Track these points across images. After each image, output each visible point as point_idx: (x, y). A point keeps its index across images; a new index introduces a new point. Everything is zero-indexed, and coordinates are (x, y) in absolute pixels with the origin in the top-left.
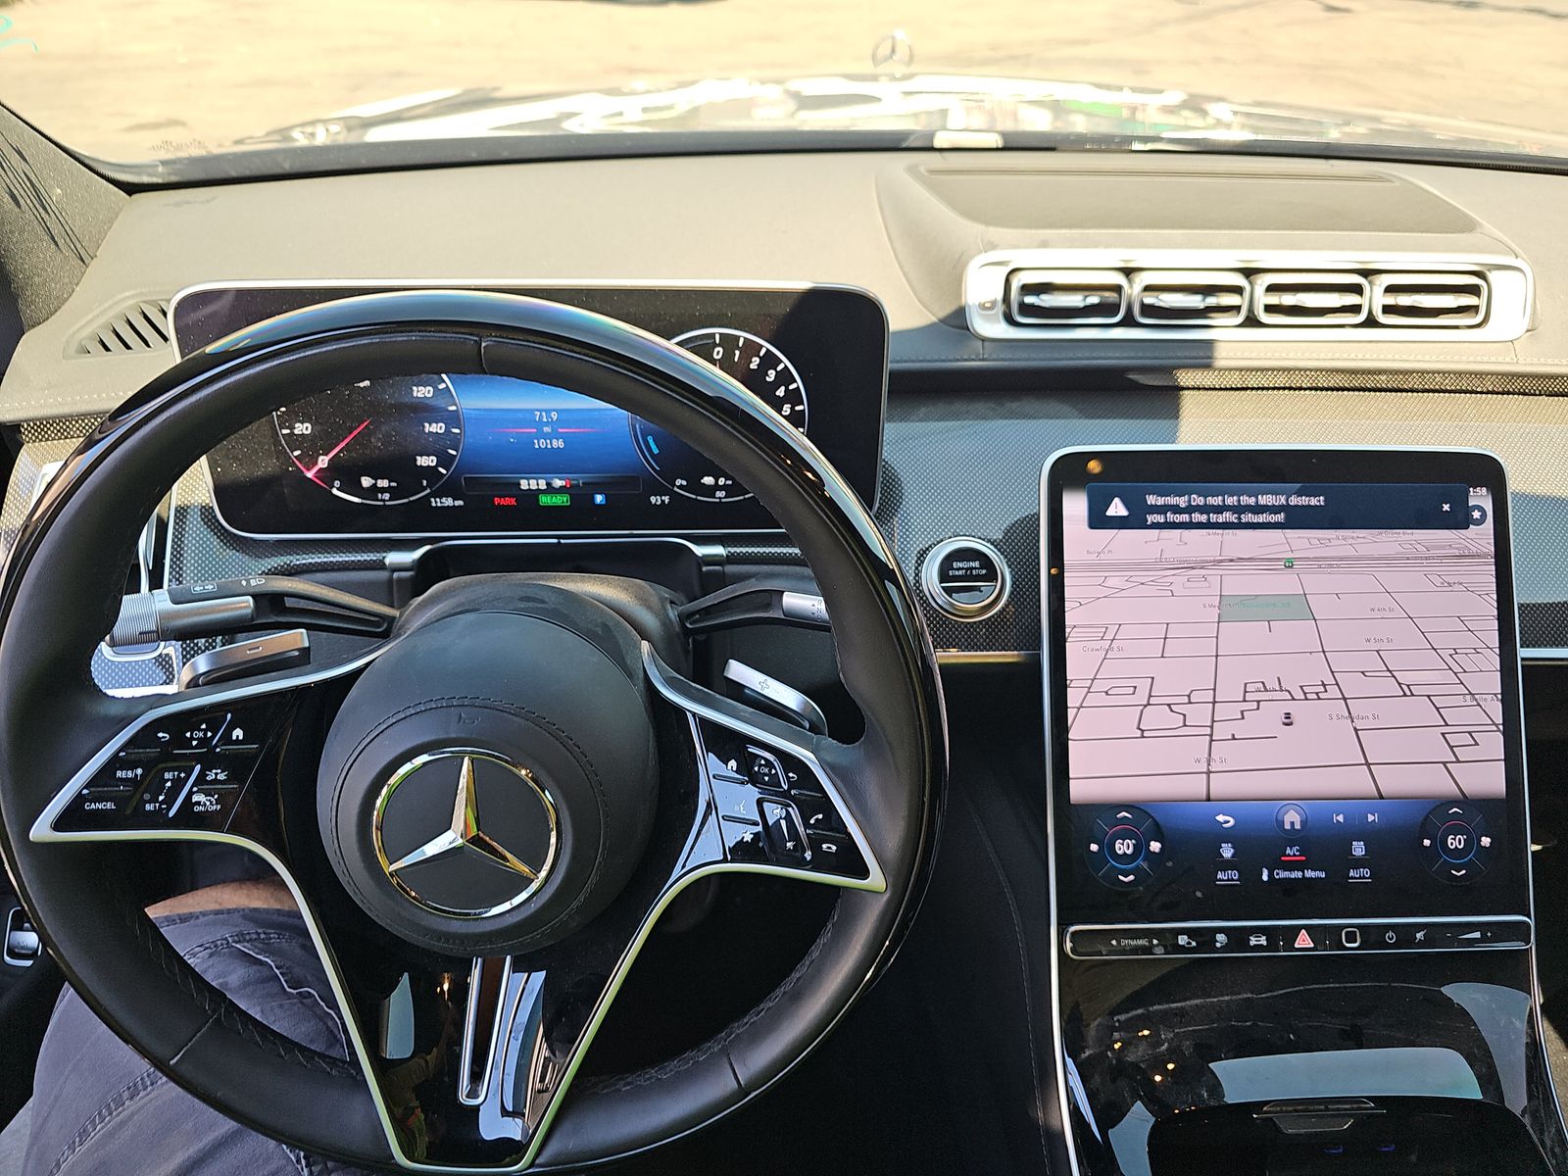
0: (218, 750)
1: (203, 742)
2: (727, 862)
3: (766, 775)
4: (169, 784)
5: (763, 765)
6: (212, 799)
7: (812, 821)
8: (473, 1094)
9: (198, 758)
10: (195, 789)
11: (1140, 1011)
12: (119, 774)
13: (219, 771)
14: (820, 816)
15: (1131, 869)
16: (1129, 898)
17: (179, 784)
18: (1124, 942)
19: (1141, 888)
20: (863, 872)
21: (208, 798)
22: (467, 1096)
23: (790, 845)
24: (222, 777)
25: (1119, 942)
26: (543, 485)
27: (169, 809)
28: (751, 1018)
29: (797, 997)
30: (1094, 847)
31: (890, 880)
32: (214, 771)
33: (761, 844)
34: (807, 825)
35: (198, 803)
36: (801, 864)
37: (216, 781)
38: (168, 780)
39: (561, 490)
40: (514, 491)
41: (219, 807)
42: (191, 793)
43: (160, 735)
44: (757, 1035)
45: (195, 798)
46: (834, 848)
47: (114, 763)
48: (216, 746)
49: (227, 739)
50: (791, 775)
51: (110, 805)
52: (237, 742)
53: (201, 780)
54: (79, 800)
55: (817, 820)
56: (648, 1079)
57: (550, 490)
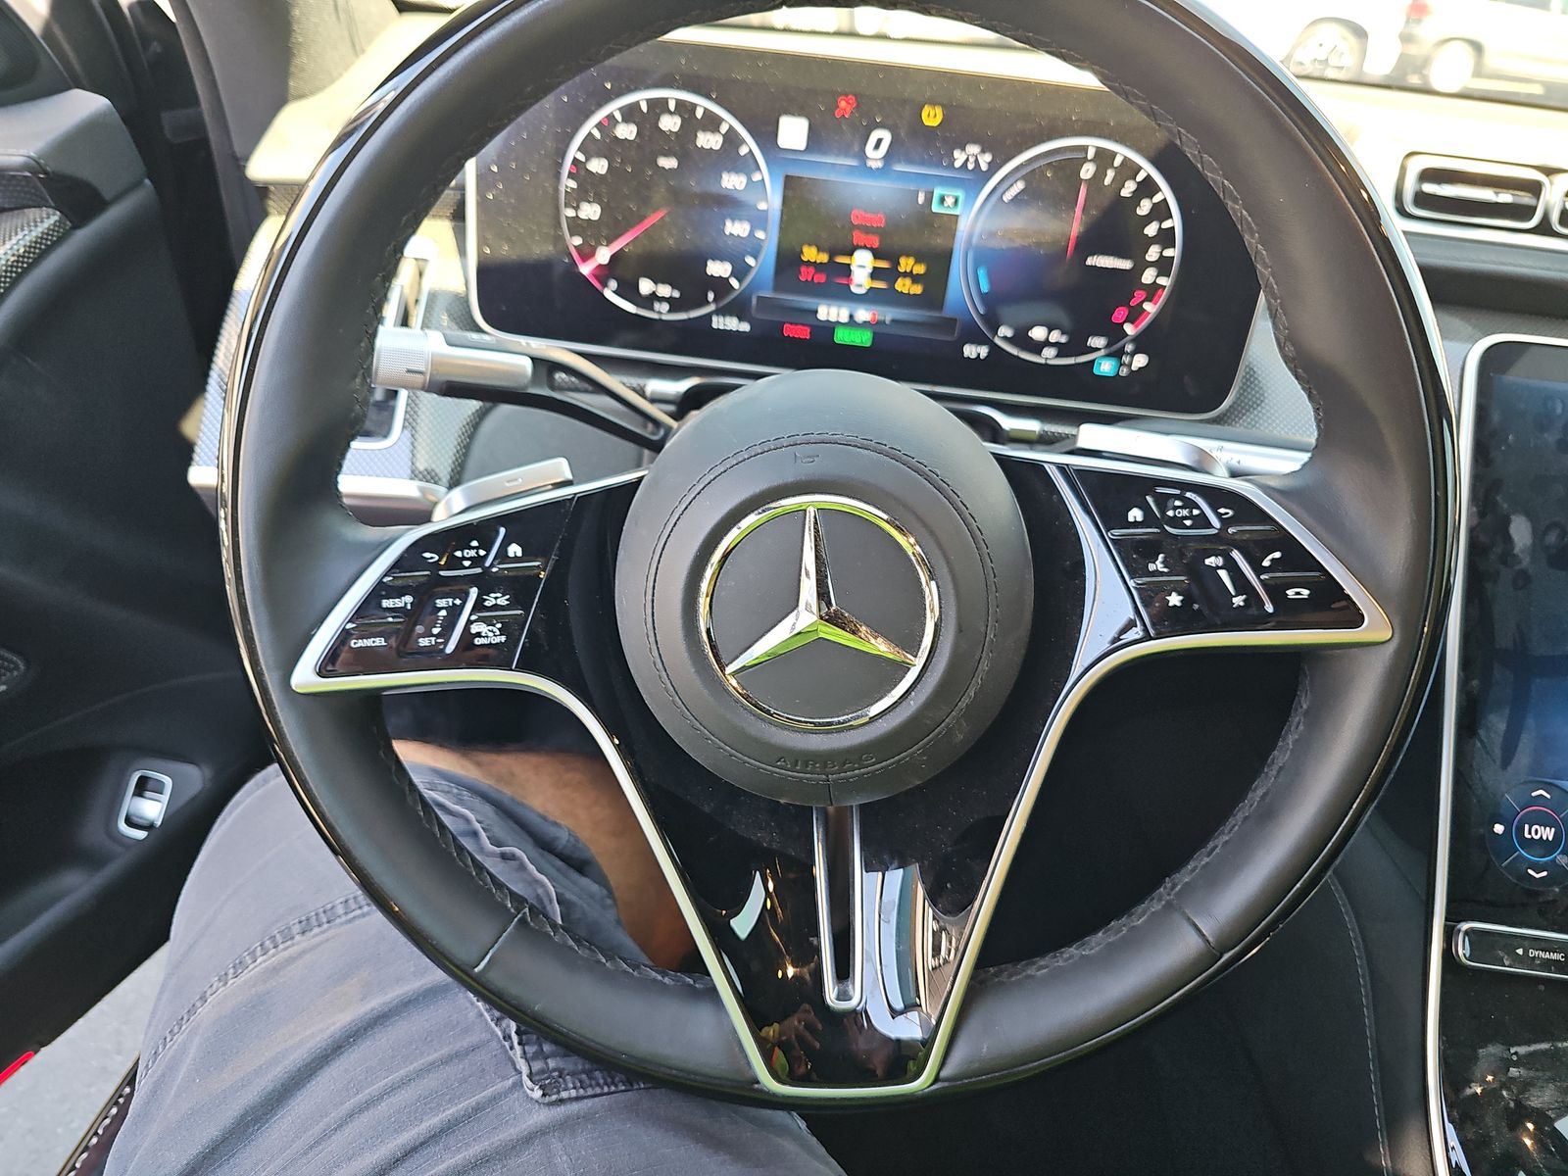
0: (494, 570)
1: (477, 561)
2: (1151, 639)
3: (1186, 518)
4: (443, 613)
5: (1179, 507)
6: (495, 629)
7: (1266, 563)
8: (843, 996)
9: (472, 580)
10: (473, 618)
11: (1544, 1046)
12: (386, 603)
13: (499, 595)
14: (1277, 555)
15: (1546, 863)
16: (1541, 900)
17: (455, 612)
18: (1532, 953)
19: (1557, 890)
20: (1355, 619)
21: (490, 628)
22: (838, 999)
23: (1238, 601)
24: (503, 601)
25: (1526, 952)
26: (844, 319)
27: (446, 643)
28: (1200, 861)
29: (1268, 815)
30: (1499, 829)
31: (1396, 622)
32: (493, 595)
33: (1196, 606)
34: (1259, 570)
35: (479, 635)
36: (1259, 622)
37: (496, 607)
38: (442, 608)
39: (866, 324)
40: (810, 320)
41: (503, 639)
42: (469, 622)
43: (427, 555)
44: (1215, 879)
45: (474, 629)
46: (1305, 593)
47: (379, 591)
48: (492, 565)
49: (502, 556)
50: (1222, 511)
51: (380, 642)
52: (516, 559)
53: (479, 606)
54: (344, 636)
55: (1273, 560)
56: (1069, 958)
57: (852, 322)
